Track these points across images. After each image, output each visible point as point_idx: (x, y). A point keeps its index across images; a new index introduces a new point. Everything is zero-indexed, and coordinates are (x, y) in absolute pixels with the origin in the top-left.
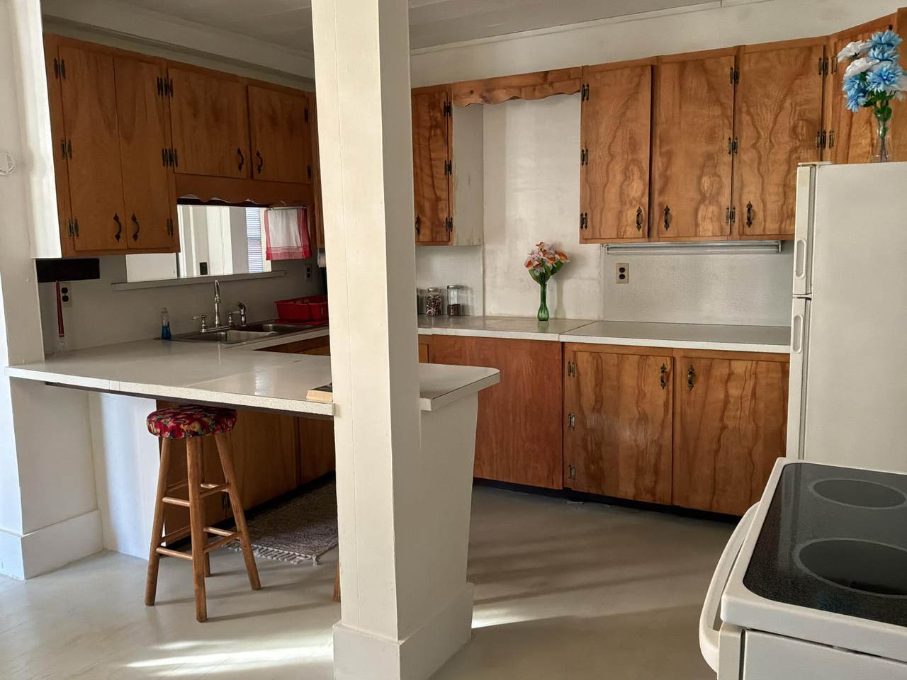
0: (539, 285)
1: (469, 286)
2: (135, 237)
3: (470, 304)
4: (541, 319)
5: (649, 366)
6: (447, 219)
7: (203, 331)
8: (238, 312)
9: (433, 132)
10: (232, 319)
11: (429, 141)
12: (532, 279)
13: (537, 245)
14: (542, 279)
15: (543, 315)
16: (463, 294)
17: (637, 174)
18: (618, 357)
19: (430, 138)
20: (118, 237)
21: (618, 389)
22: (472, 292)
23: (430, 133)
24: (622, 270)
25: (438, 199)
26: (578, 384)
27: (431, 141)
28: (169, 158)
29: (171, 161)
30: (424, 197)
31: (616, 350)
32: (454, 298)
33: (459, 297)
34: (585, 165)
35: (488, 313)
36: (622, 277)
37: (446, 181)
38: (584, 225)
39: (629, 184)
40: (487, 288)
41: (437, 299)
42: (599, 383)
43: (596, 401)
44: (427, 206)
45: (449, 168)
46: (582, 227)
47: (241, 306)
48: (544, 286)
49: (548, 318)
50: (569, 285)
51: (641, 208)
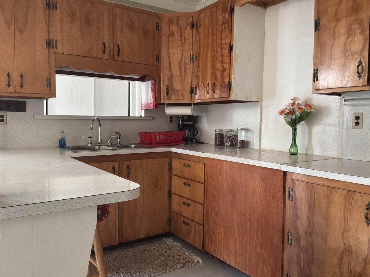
0: (292, 128)
1: (252, 129)
2: (22, 86)
3: (252, 141)
4: (292, 154)
5: (355, 202)
6: (228, 82)
7: (89, 145)
8: (115, 137)
9: (223, 27)
10: (110, 140)
11: (221, 33)
12: (286, 123)
13: (291, 99)
14: (293, 124)
15: (292, 150)
16: (248, 134)
17: (358, 31)
18: (328, 190)
19: (222, 31)
20: (9, 85)
21: (327, 217)
22: (253, 133)
23: (222, 27)
24: (357, 118)
25: (224, 70)
26: (295, 207)
27: (222, 33)
28: (51, 44)
29: (53, 46)
30: (217, 69)
31: (327, 183)
32: (242, 136)
33: (246, 136)
34: (317, 30)
35: (262, 148)
36: (357, 124)
37: (228, 58)
38: (316, 79)
39: (351, 41)
40: (263, 130)
41: (232, 137)
42: (311, 210)
43: (309, 226)
44: (219, 74)
45: (231, 49)
46: (314, 81)
47: (117, 133)
48: (295, 129)
49: (297, 153)
50: (317, 130)
51: (362, 60)
